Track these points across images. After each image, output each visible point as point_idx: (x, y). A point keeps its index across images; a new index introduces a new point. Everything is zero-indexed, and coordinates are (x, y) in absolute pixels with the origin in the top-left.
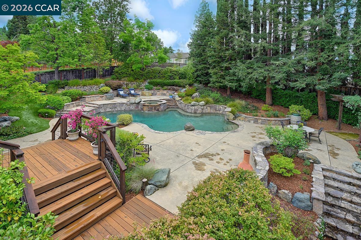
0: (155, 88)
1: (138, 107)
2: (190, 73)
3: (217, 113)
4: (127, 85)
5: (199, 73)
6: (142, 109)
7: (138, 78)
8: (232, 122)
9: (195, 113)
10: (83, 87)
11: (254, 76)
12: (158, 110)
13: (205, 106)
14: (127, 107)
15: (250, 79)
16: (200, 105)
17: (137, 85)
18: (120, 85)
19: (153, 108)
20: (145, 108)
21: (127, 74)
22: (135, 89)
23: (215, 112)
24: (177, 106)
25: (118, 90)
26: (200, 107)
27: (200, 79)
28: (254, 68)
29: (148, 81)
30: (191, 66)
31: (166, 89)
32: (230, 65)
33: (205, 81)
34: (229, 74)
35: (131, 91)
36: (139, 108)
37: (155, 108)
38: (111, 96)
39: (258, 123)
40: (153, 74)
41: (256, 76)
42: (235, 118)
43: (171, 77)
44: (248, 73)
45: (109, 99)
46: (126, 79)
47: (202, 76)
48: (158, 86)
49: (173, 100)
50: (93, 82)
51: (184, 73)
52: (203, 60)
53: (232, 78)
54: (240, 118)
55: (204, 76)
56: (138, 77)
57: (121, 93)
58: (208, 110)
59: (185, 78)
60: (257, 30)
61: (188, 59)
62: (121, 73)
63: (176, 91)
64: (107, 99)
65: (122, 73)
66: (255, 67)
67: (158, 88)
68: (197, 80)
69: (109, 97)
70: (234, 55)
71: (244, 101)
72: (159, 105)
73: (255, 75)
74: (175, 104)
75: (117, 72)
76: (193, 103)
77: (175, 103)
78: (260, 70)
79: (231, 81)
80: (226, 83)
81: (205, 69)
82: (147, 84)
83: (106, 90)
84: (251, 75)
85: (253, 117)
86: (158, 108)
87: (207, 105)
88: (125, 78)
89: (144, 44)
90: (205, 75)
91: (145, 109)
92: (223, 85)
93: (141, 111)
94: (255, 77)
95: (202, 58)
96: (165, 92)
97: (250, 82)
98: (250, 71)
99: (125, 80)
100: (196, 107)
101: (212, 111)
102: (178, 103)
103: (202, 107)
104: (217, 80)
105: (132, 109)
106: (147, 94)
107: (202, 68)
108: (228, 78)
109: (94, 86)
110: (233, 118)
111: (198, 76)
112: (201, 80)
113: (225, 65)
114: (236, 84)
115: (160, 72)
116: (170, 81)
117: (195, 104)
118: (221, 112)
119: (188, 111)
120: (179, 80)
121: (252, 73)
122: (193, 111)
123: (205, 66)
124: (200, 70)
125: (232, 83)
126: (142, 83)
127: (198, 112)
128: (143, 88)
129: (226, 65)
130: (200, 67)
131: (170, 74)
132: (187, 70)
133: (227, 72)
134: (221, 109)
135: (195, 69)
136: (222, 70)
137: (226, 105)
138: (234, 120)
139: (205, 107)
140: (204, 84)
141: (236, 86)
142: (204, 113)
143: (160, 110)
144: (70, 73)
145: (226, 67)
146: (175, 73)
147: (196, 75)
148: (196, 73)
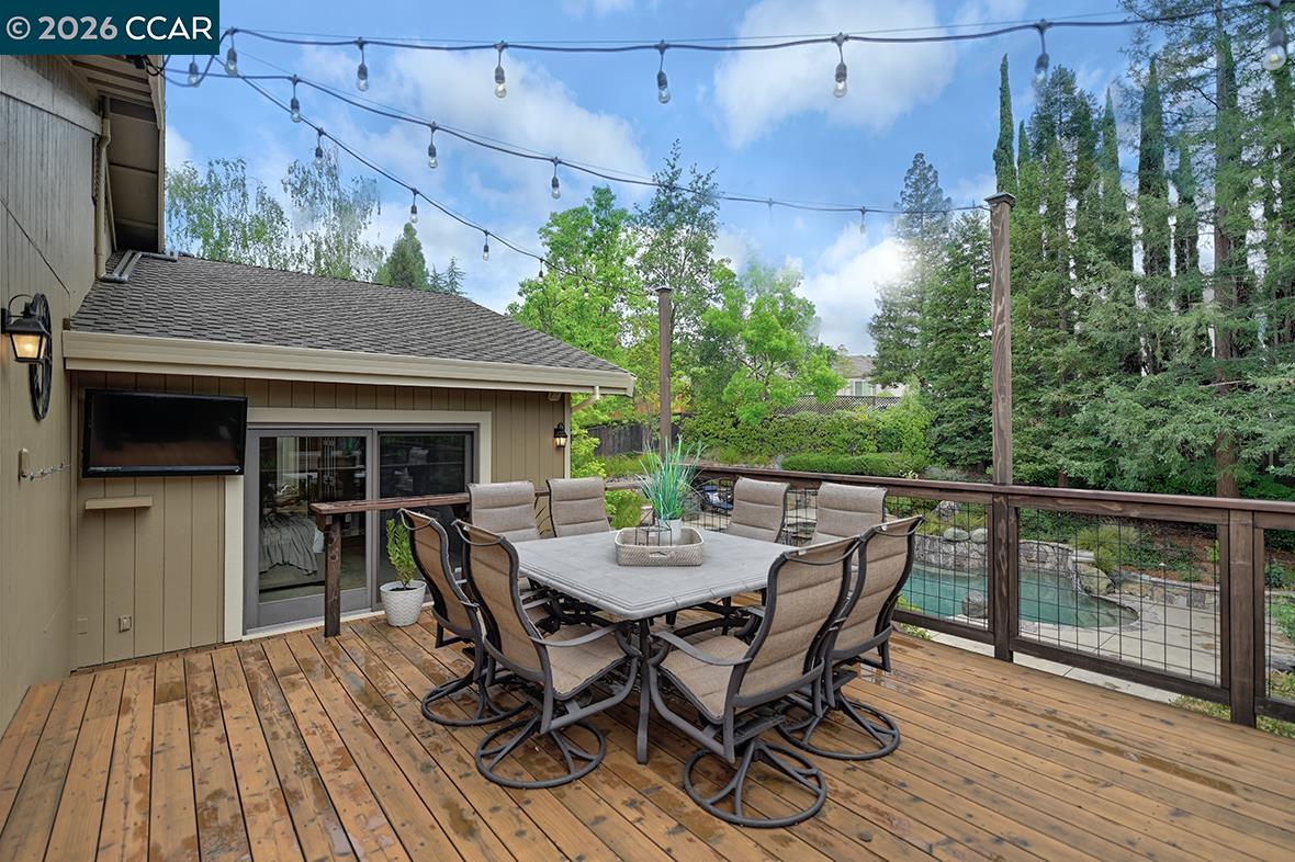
2: (916, 430)
5: (948, 428)
7: (751, 451)
8: (1107, 601)
9: (959, 567)
11: (1174, 432)
15: (1159, 444)
16: (975, 539)
21: (718, 437)
23: (1025, 565)
25: (706, 488)
26: (974, 545)
27: (950, 450)
28: (1174, 404)
29: (781, 458)
30: (915, 404)
32: (1070, 398)
33: (969, 455)
34: (1065, 431)
39: (1204, 608)
40: (793, 435)
41: (1185, 432)
42: (1115, 584)
43: (851, 447)
44: (1151, 425)
46: (716, 453)
47: (958, 439)
51: (894, 431)
52: (959, 382)
53: (1081, 442)
54: (1130, 586)
55: (967, 438)
56: (750, 447)
57: (713, 498)
59: (898, 447)
60: (1156, 261)
61: (869, 379)
62: (702, 435)
66: (1177, 399)
68: (939, 454)
70: (1084, 360)
71: (1132, 529)
73: (1179, 429)
76: (949, 532)
78: (1199, 413)
79: (1079, 453)
80: (1060, 462)
81: (968, 412)
84: (1161, 430)
85: (1183, 584)
89: (779, 337)
90: (969, 434)
92: (1046, 469)
94: (1179, 437)
95: (956, 374)
97: (1161, 457)
98: (1155, 414)
99: (713, 458)
100: (961, 548)
103: (983, 549)
104: (1025, 452)
107: (959, 409)
108: (1062, 443)
110: (1108, 587)
111: (942, 439)
112: (957, 452)
113: (1052, 396)
114: (1097, 465)
115: (815, 430)
116: (851, 458)
117: (955, 535)
119: (934, 561)
120: (878, 456)
121: (1164, 422)
122: (951, 562)
123: (971, 401)
124: (950, 419)
125: (1082, 460)
127: (968, 564)
129: (1056, 398)
130: (953, 406)
131: (848, 436)
132: (903, 419)
133: (1059, 421)
134: (1048, 554)
135: (933, 414)
136: (1038, 414)
137: (1065, 541)
138: (1109, 593)
140: (964, 468)
141: (1098, 471)
145: (1054, 404)
146: (865, 431)
147: (935, 437)
148: (937, 430)
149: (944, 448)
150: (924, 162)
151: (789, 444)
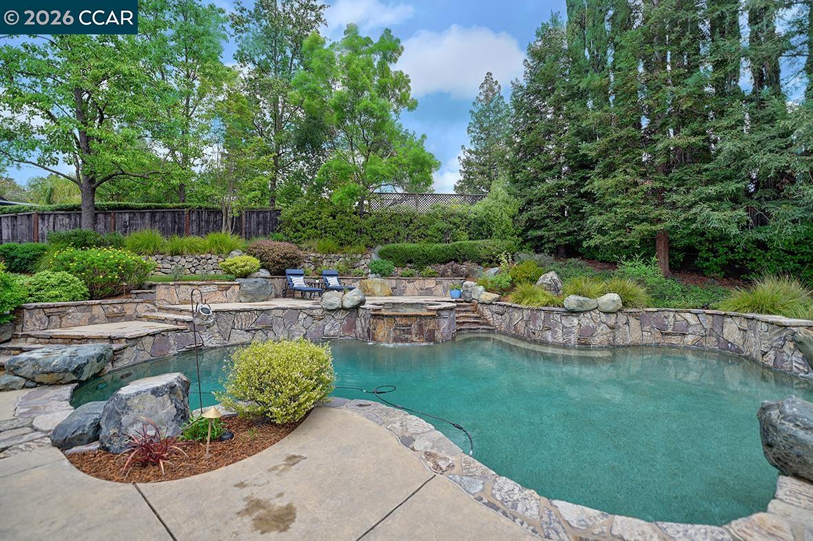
0: (400, 271)
1: (351, 327)
2: (505, 217)
3: (672, 346)
4: (316, 262)
6: (370, 334)
7: (349, 243)
9: (584, 344)
10: (170, 258)
12: (431, 337)
13: (619, 314)
14: (313, 327)
16: (601, 308)
17: (346, 264)
18: (293, 259)
19: (414, 328)
20: (382, 330)
21: (315, 227)
22: (340, 275)
23: (660, 339)
24: (487, 324)
25: (288, 271)
26: (603, 316)
29: (379, 248)
30: (505, 195)
31: (431, 276)
35: (329, 279)
36: (359, 329)
37: (420, 325)
38: (258, 285)
40: (391, 226)
43: (445, 236)
45: (250, 298)
46: (314, 243)
47: (547, 221)
48: (409, 265)
49: (464, 304)
50: (208, 242)
51: (484, 220)
56: (349, 238)
57: (298, 282)
58: (633, 332)
59: (490, 234)
62: (299, 225)
63: (466, 277)
64: (242, 299)
65: (302, 224)
67: (408, 273)
69: (249, 289)
72: (434, 313)
74: (476, 318)
75: (289, 222)
77: (476, 315)
82: (375, 257)
83: (242, 264)
86: (431, 327)
87: (629, 310)
88: (311, 243)
91: (381, 334)
93: (364, 341)
96: (430, 283)
99: (310, 247)
100: (586, 320)
101: (648, 338)
102: (487, 313)
103: (612, 320)
105: (332, 333)
106: (378, 289)
109: (209, 256)
111: (532, 224)
115: (411, 222)
116: (444, 246)
117: (581, 304)
118: (689, 339)
119: (550, 339)
122: (573, 339)
126: (360, 256)
127: (596, 340)
128: (365, 272)
131: (442, 226)
132: (492, 209)
134: (688, 325)
139: (622, 318)
142: (618, 346)
143: (438, 335)
144: (142, 218)
146: (457, 220)
147: (523, 224)
148: (525, 216)
149: (532, 233)
150: (492, 79)
151: (387, 235)
